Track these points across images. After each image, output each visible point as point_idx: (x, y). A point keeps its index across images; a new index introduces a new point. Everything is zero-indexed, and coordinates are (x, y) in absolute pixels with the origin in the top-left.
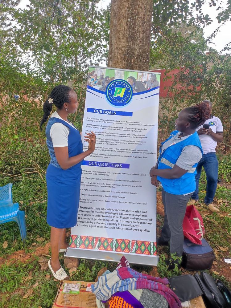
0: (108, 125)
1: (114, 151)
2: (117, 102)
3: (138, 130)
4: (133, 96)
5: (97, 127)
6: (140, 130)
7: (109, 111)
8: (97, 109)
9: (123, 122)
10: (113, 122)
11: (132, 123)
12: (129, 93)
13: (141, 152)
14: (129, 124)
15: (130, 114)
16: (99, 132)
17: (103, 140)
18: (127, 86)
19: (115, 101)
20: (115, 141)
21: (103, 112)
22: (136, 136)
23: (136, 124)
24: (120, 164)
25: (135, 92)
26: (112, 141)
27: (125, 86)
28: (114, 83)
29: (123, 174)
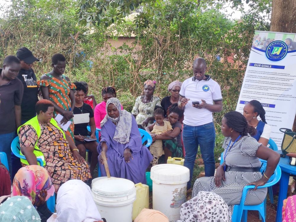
0: (263, 75)
1: (265, 95)
2: (273, 58)
3: (287, 80)
4: (288, 54)
5: (255, 77)
6: (288, 80)
7: (266, 65)
8: (257, 64)
9: (276, 73)
10: (268, 73)
11: (283, 75)
12: (285, 51)
13: (286, 96)
14: (281, 75)
15: (283, 67)
16: (256, 81)
17: (258, 87)
18: (283, 46)
19: (272, 58)
20: (267, 87)
21: (261, 66)
22: (284, 85)
23: (286, 75)
24: (268, 104)
25: (289, 50)
26: (265, 87)
27: (282, 46)
28: (273, 44)
29: (269, 111)
